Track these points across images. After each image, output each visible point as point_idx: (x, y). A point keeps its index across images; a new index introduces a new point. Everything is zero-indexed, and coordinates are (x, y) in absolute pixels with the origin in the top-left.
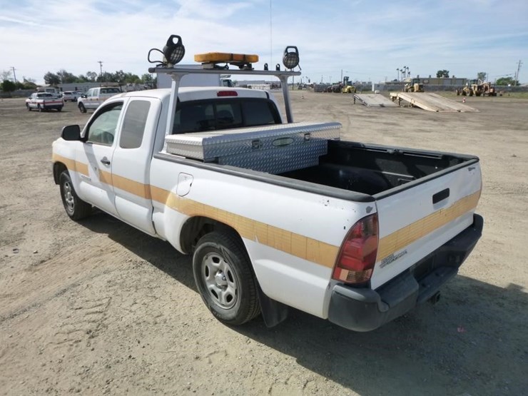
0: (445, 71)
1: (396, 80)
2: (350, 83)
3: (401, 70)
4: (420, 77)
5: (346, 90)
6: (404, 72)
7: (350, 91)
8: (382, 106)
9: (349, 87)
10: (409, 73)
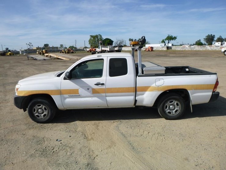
0: (47, 44)
1: (29, 49)
2: (9, 51)
3: (28, 44)
4: (39, 47)
5: (8, 54)
6: (30, 45)
7: (10, 55)
8: (45, 60)
9: (9, 53)
10: (32, 45)
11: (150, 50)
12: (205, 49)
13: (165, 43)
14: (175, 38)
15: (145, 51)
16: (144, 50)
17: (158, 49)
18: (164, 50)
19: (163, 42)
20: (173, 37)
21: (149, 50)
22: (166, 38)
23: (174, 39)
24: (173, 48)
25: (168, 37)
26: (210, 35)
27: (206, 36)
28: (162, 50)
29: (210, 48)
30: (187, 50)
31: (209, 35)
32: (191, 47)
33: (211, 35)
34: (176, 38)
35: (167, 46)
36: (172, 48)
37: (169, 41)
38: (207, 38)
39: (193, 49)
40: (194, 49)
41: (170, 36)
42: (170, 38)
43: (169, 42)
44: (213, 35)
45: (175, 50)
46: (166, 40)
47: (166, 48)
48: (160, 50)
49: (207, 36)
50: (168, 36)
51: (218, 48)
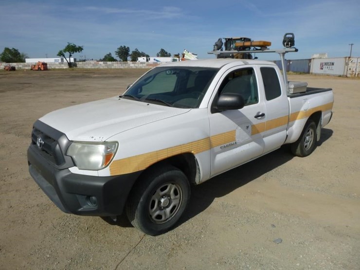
11: (42, 69)
12: (126, 67)
13: (64, 56)
14: (80, 49)
15: (32, 69)
16: (30, 68)
17: (52, 67)
18: (65, 68)
19: (61, 54)
20: (77, 47)
21: (39, 68)
22: (64, 48)
23: (78, 50)
24: (80, 65)
25: (68, 46)
26: (123, 46)
27: (118, 49)
28: (60, 68)
29: (133, 65)
30: (102, 68)
31: (121, 46)
32: (107, 64)
33: (125, 47)
34: (82, 49)
35: (69, 62)
36: (78, 65)
37: (70, 53)
38: (119, 52)
39: (110, 67)
40: (113, 67)
41: (72, 46)
42: (72, 49)
43: (70, 56)
44: (126, 47)
45: (83, 68)
46: (65, 51)
47: (67, 65)
48: (57, 68)
49: (120, 49)
50: (68, 44)
51: (144, 65)
